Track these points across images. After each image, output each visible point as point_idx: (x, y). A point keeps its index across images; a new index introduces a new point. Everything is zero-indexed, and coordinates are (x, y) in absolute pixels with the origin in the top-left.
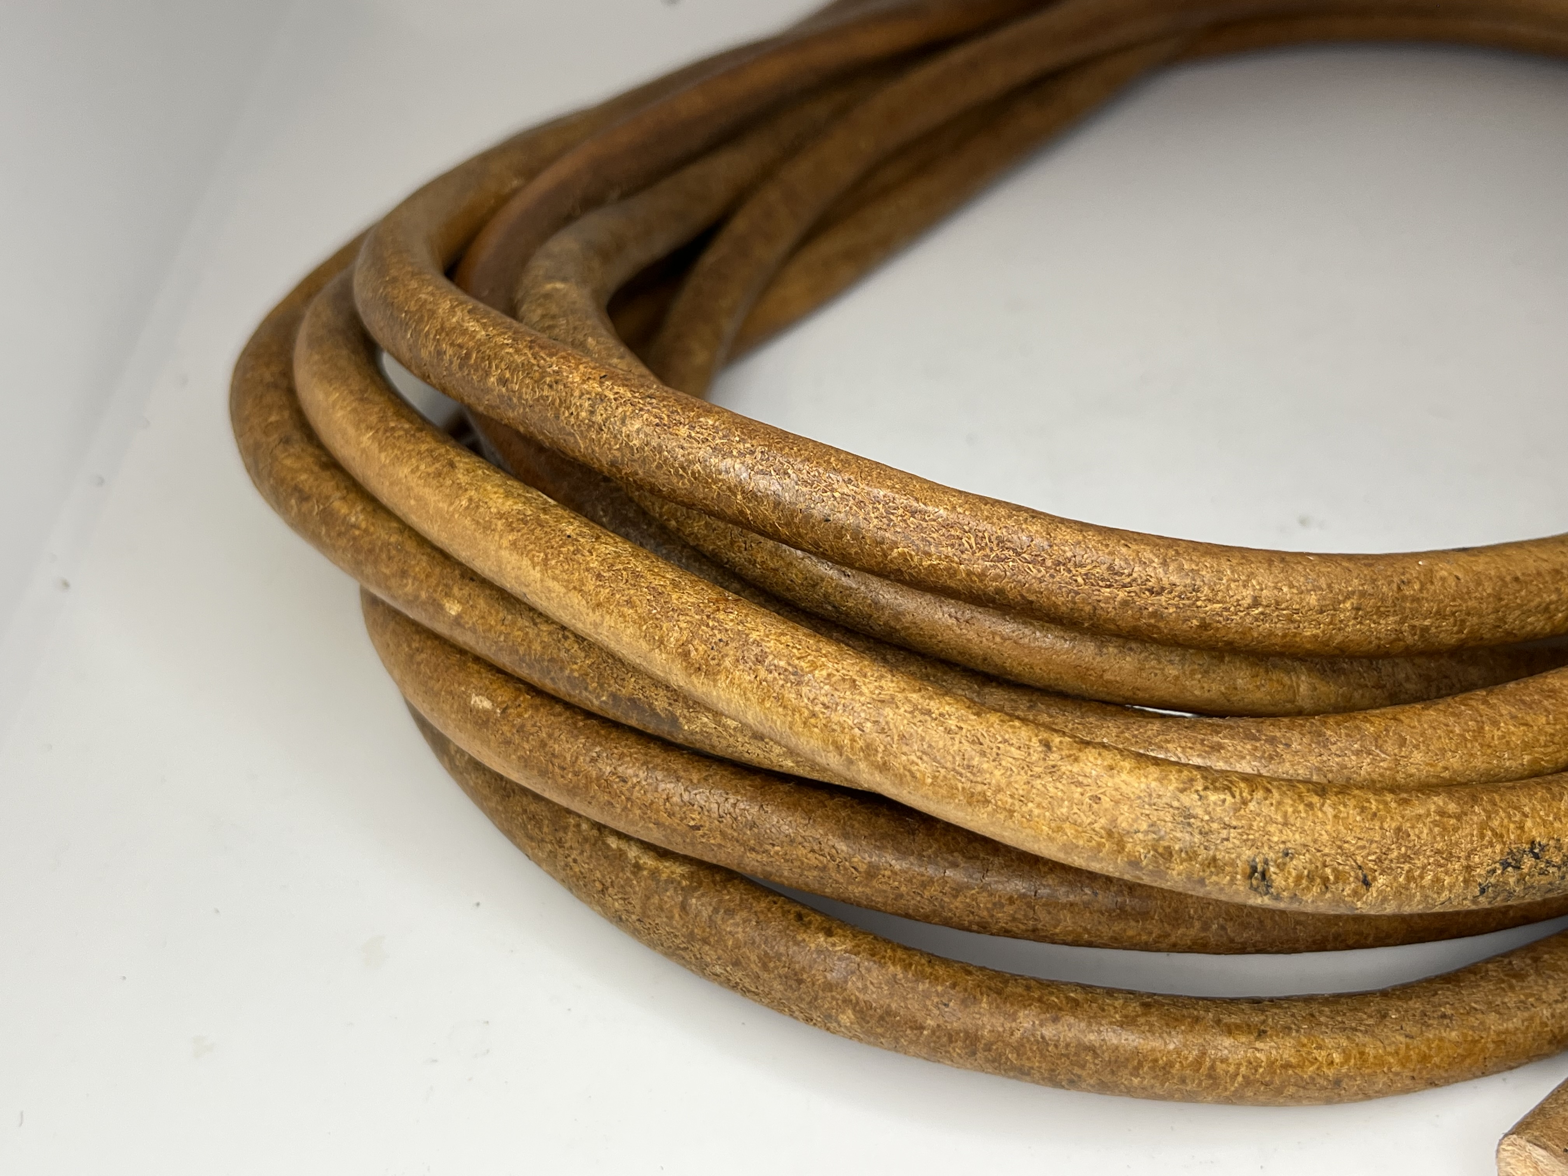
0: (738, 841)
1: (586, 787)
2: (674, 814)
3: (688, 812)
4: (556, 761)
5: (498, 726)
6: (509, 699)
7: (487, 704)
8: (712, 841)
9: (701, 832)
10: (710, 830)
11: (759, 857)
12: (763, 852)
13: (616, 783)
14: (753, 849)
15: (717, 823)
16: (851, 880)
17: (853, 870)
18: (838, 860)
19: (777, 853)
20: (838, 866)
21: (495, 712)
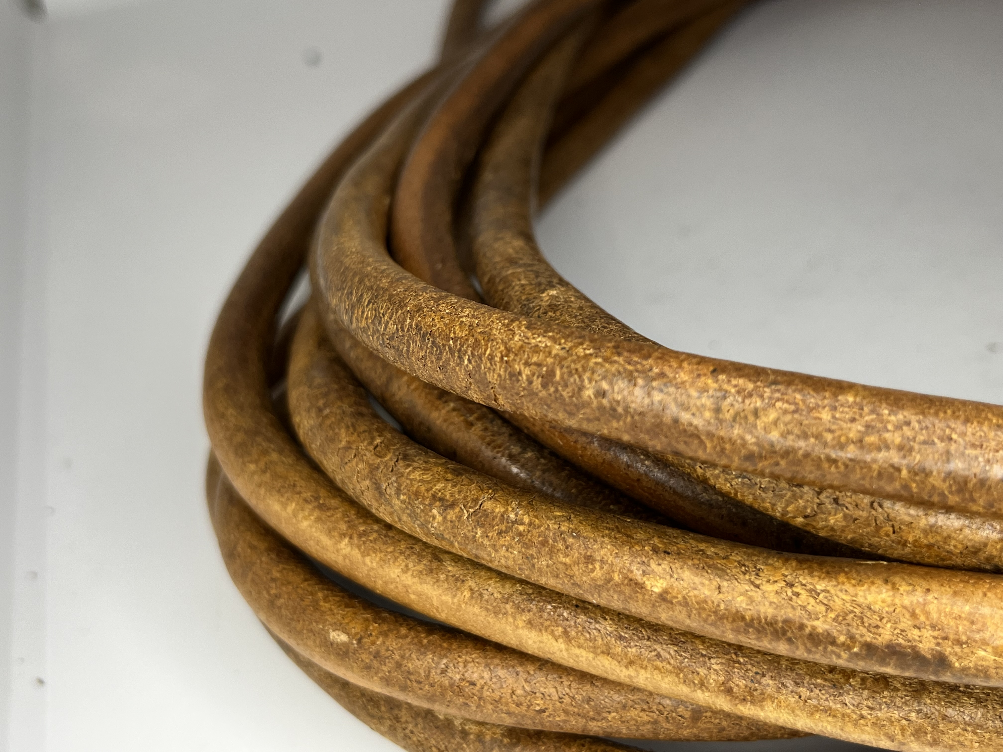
0: (579, 715)
1: (443, 694)
2: (521, 704)
3: (532, 700)
4: (413, 677)
5: (357, 655)
6: (361, 630)
7: (343, 638)
8: (558, 719)
9: (547, 714)
10: (554, 711)
11: (599, 724)
12: (602, 719)
13: (467, 687)
14: (594, 719)
15: (558, 704)
16: (679, 726)
17: (680, 718)
18: (666, 713)
19: (614, 718)
20: (667, 718)
21: (353, 644)
